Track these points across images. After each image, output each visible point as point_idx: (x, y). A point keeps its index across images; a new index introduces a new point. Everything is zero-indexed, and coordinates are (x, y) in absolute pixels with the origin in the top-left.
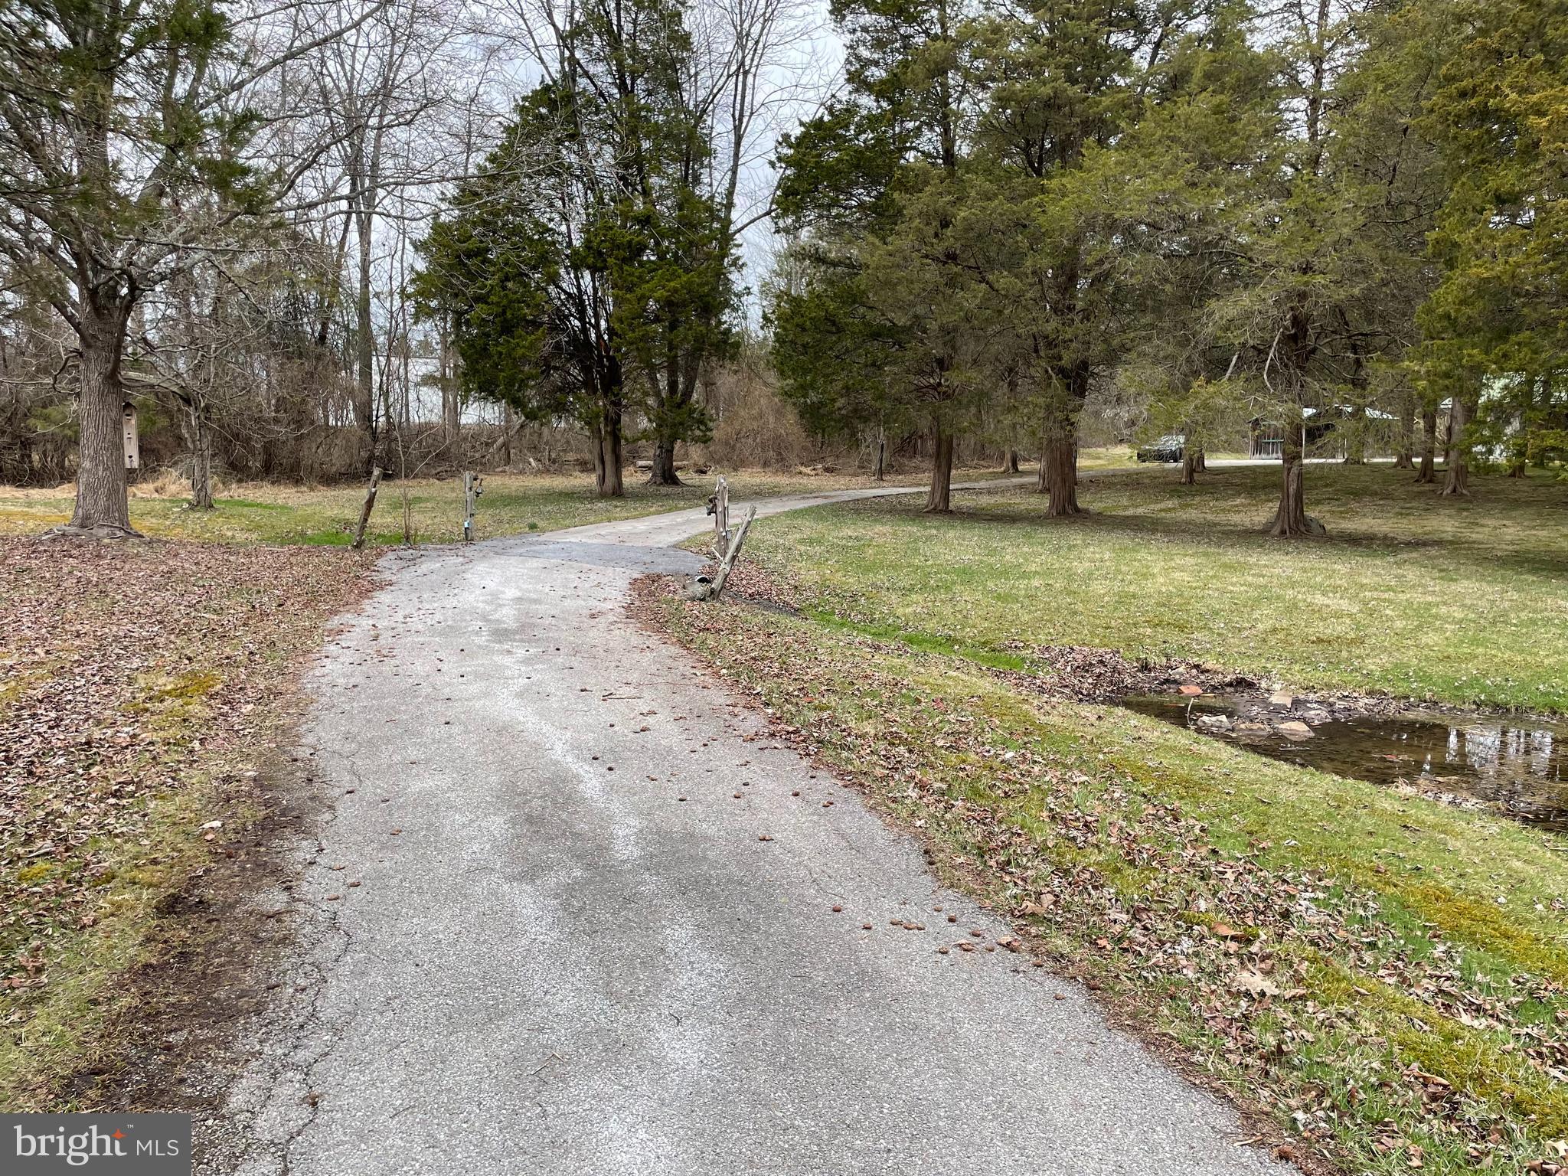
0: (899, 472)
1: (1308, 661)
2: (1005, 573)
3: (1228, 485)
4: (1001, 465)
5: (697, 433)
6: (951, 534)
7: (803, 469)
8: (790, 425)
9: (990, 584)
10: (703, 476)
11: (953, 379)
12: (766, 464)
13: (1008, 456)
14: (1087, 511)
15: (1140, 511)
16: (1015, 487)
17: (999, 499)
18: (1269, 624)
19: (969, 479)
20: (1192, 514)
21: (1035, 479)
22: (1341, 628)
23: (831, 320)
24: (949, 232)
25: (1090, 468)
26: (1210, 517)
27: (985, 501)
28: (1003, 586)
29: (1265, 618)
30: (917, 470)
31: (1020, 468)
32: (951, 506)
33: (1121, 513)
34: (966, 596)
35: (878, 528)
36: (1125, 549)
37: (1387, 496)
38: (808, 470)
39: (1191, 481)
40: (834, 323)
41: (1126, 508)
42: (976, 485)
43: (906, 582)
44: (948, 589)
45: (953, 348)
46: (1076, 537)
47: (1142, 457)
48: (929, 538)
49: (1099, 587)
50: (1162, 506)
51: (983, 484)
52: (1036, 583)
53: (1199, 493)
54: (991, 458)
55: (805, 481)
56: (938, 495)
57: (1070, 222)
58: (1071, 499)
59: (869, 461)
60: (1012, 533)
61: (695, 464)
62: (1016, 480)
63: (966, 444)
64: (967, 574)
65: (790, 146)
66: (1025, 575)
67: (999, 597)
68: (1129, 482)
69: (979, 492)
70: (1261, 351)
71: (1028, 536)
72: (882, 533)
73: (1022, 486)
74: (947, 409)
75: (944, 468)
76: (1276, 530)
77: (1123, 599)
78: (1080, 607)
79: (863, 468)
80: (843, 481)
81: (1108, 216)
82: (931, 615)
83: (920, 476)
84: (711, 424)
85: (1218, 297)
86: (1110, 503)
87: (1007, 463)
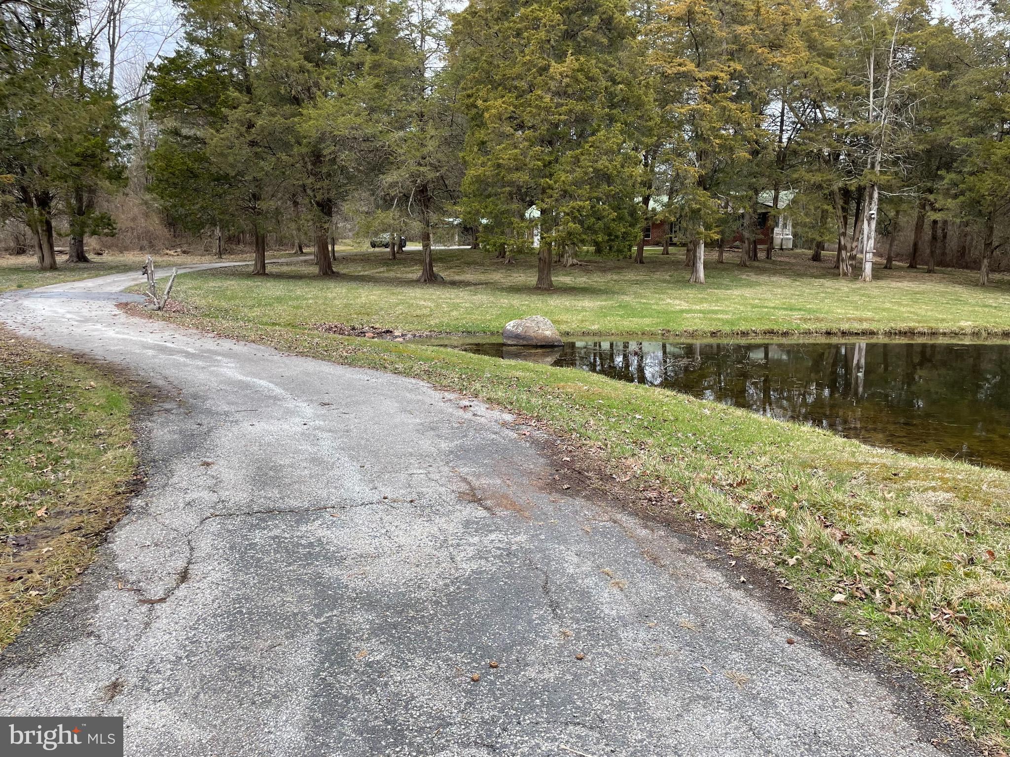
0: (231, 253)
1: (412, 323)
2: (297, 298)
3: (412, 259)
4: (293, 249)
5: (106, 231)
6: (269, 284)
7: (168, 252)
8: (155, 224)
9: (290, 303)
10: (100, 257)
11: (262, 205)
12: (142, 249)
13: (296, 244)
14: (338, 273)
15: (366, 273)
16: (302, 261)
17: (293, 268)
18: (400, 312)
19: (274, 257)
20: (392, 274)
21: (312, 257)
22: (426, 311)
23: (190, 171)
24: (253, 130)
25: (344, 251)
26: (399, 275)
27: (285, 269)
28: (295, 303)
29: (400, 309)
30: (242, 252)
31: (304, 251)
32: (267, 271)
33: (357, 274)
34: (279, 308)
35: (229, 282)
36: (352, 289)
37: (482, 265)
38: (172, 252)
39: (394, 258)
40: (192, 172)
41: (360, 272)
42: (279, 261)
43: (250, 303)
44: (271, 305)
45: (260, 188)
46: (331, 284)
47: (374, 245)
48: (258, 286)
49: (337, 302)
50: (378, 270)
51: (283, 260)
52: (311, 301)
53: (397, 264)
54: (287, 245)
55: (171, 258)
56: (259, 265)
57: (314, 134)
58: (329, 266)
59: (211, 247)
60: (300, 283)
61: (94, 249)
62: (302, 258)
63: (271, 238)
64: (279, 300)
65: (154, 70)
66: (306, 299)
67: (294, 307)
68: (365, 259)
69: (282, 264)
70: (406, 197)
71: (308, 284)
72: (232, 284)
73: (305, 261)
74: (260, 220)
75: (261, 251)
76: (423, 280)
77: (346, 306)
78: (329, 309)
79: (207, 251)
80: (197, 259)
81: (331, 133)
82: (265, 315)
83: (245, 256)
84: (114, 226)
85: (384, 174)
86: (352, 269)
87: (296, 248)
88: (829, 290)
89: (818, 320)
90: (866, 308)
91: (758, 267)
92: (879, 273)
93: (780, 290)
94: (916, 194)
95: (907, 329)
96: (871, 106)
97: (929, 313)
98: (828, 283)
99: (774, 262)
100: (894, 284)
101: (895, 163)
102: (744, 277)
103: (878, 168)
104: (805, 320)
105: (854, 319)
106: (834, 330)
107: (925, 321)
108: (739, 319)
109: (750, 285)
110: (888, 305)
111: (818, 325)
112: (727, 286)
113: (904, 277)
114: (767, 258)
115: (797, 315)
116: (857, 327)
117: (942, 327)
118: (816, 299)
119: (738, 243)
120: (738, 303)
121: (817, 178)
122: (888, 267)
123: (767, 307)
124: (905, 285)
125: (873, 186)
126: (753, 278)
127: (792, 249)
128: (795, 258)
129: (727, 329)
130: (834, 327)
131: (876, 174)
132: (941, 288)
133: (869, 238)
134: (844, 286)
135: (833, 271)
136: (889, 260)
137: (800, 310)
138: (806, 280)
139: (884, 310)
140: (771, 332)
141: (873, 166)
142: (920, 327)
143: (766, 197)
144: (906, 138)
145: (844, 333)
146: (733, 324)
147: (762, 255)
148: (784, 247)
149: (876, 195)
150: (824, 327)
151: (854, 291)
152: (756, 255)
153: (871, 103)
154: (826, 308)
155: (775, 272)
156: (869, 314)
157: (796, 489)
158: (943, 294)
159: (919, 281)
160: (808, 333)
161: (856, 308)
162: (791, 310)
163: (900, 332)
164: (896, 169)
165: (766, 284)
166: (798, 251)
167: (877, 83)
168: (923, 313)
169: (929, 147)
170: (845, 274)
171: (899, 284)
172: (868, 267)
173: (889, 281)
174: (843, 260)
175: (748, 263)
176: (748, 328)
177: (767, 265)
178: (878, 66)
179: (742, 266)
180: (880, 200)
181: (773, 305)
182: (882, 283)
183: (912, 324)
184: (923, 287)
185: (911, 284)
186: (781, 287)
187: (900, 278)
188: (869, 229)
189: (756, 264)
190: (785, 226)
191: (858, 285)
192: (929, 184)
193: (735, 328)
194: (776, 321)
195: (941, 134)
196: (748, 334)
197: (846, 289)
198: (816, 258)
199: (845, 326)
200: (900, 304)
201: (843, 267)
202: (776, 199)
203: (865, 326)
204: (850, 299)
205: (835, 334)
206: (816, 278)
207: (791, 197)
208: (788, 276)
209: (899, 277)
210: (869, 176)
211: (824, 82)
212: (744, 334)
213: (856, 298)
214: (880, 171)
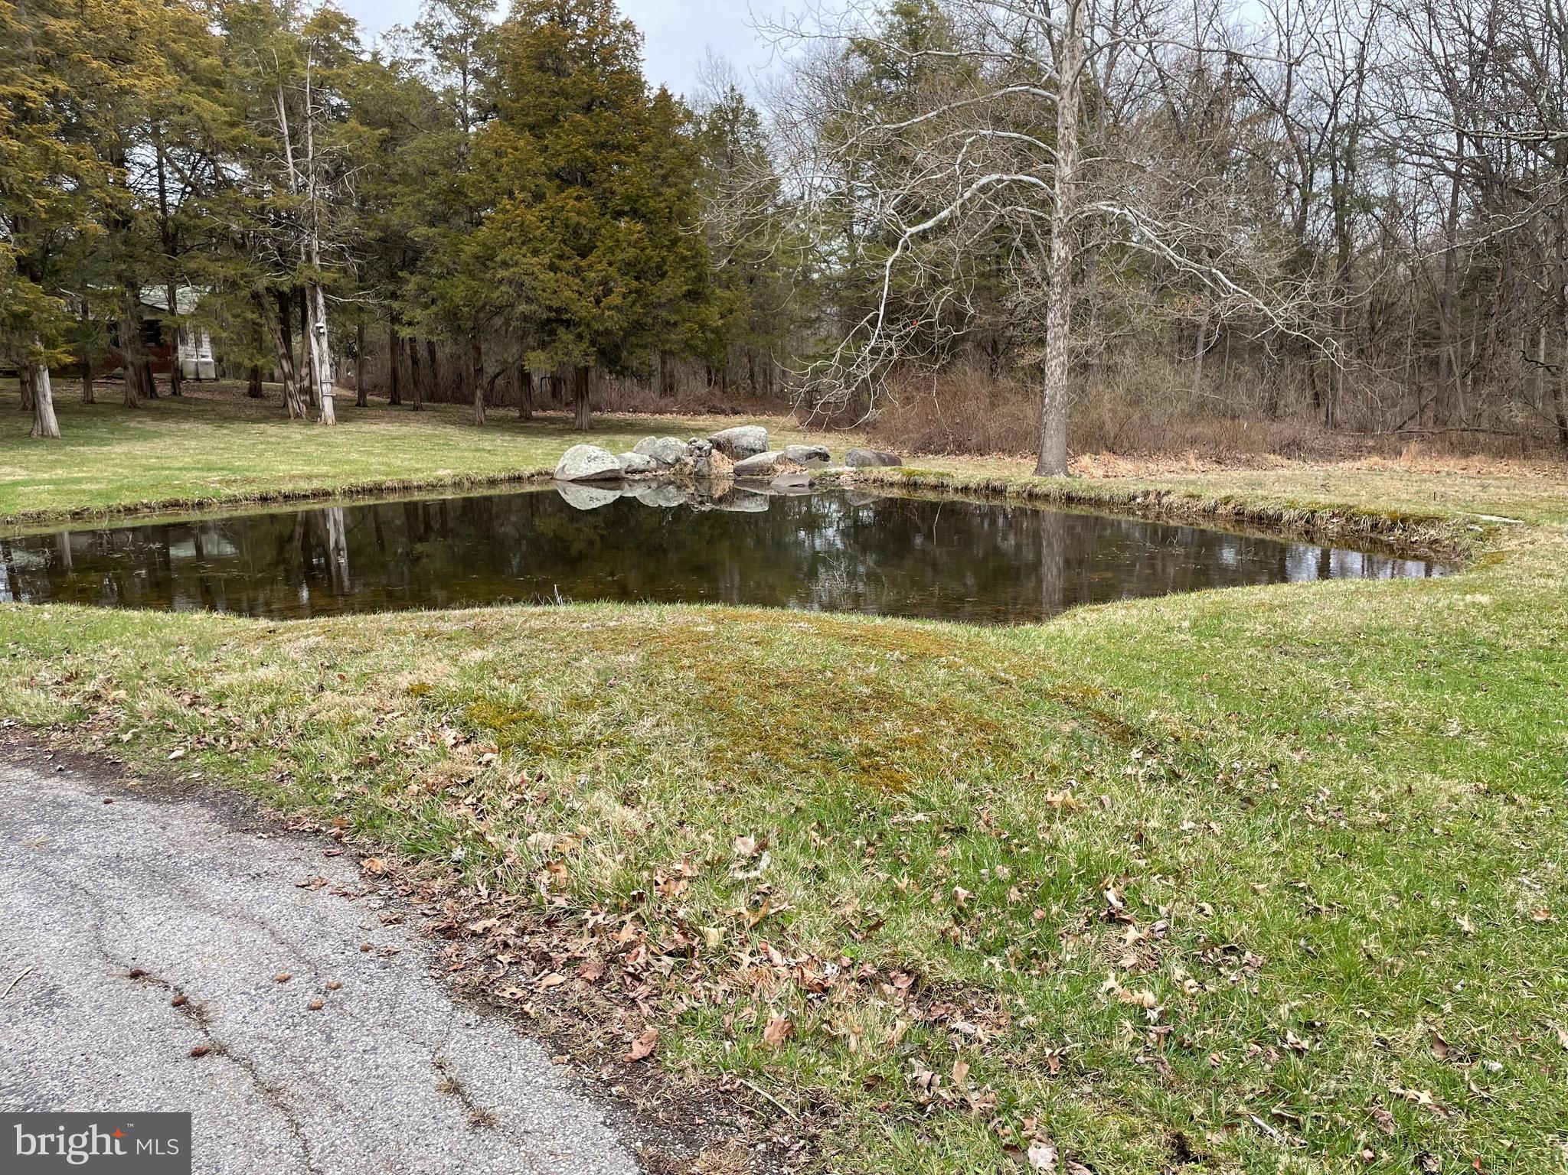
88: (273, 440)
89: (247, 481)
90: (321, 461)
91: (157, 409)
92: (345, 412)
93: (193, 443)
94: (375, 301)
95: (371, 485)
96: (291, 170)
97: (406, 463)
98: (272, 429)
99: (186, 401)
100: (366, 427)
101: (340, 254)
102: (133, 424)
103: (317, 261)
104: (228, 483)
105: (300, 477)
106: (272, 494)
107: (395, 473)
108: (120, 488)
109: (145, 436)
110: (354, 456)
111: (248, 489)
112: (102, 439)
113: (382, 417)
114: (174, 393)
115: (215, 476)
116: (304, 486)
117: (416, 479)
118: (251, 452)
119: (118, 370)
120: (121, 466)
121: (230, 271)
122: (361, 403)
123: (169, 468)
124: (382, 428)
125: (314, 286)
126: (150, 425)
127: (216, 380)
128: (221, 393)
129: (99, 505)
130: (272, 489)
131: (313, 269)
132: (428, 430)
133: (321, 363)
134: (295, 432)
135: (280, 414)
136: (362, 394)
137: (222, 469)
138: (236, 426)
139: (347, 462)
140: (176, 504)
141: (309, 259)
142: (389, 481)
143: (155, 295)
144: (348, 220)
145: (287, 497)
146: (109, 497)
147: (164, 390)
148: (202, 376)
149: (321, 300)
150: (256, 490)
151: (309, 439)
152: (153, 389)
153: (291, 165)
154: (264, 465)
155: (187, 416)
156: (324, 469)
157: (144, 668)
158: (429, 438)
159: (401, 421)
160: (234, 501)
161: (308, 462)
162: (209, 470)
163: (363, 489)
164: (342, 264)
165: (171, 434)
166: (224, 382)
167: (294, 136)
168: (399, 463)
169: (381, 234)
170: (298, 416)
171: (374, 427)
172: (328, 405)
173: (361, 423)
174: (291, 396)
175: (139, 403)
176: (136, 501)
177: (174, 406)
178: (290, 111)
179: (130, 407)
180: (327, 306)
181: (181, 465)
182: (350, 427)
183: (378, 478)
184: (405, 429)
185: (390, 427)
186: (197, 437)
187: (377, 419)
188: (320, 350)
189: (155, 403)
190: (198, 343)
191: (317, 430)
192: (391, 287)
193: (114, 503)
194: (182, 488)
195: (395, 218)
196: (136, 510)
197: (299, 437)
198: (255, 392)
199: (287, 488)
200: (369, 453)
201: (293, 405)
202: (172, 299)
203: (316, 484)
204: (303, 449)
205: (275, 500)
206: (253, 422)
207: (195, 297)
208: (210, 421)
209: (376, 417)
210: (306, 272)
211: (213, 125)
212: (130, 511)
213: (311, 449)
214: (321, 266)
